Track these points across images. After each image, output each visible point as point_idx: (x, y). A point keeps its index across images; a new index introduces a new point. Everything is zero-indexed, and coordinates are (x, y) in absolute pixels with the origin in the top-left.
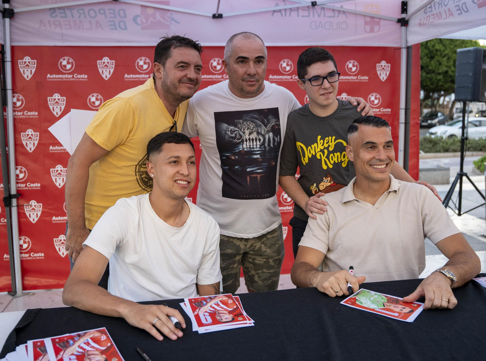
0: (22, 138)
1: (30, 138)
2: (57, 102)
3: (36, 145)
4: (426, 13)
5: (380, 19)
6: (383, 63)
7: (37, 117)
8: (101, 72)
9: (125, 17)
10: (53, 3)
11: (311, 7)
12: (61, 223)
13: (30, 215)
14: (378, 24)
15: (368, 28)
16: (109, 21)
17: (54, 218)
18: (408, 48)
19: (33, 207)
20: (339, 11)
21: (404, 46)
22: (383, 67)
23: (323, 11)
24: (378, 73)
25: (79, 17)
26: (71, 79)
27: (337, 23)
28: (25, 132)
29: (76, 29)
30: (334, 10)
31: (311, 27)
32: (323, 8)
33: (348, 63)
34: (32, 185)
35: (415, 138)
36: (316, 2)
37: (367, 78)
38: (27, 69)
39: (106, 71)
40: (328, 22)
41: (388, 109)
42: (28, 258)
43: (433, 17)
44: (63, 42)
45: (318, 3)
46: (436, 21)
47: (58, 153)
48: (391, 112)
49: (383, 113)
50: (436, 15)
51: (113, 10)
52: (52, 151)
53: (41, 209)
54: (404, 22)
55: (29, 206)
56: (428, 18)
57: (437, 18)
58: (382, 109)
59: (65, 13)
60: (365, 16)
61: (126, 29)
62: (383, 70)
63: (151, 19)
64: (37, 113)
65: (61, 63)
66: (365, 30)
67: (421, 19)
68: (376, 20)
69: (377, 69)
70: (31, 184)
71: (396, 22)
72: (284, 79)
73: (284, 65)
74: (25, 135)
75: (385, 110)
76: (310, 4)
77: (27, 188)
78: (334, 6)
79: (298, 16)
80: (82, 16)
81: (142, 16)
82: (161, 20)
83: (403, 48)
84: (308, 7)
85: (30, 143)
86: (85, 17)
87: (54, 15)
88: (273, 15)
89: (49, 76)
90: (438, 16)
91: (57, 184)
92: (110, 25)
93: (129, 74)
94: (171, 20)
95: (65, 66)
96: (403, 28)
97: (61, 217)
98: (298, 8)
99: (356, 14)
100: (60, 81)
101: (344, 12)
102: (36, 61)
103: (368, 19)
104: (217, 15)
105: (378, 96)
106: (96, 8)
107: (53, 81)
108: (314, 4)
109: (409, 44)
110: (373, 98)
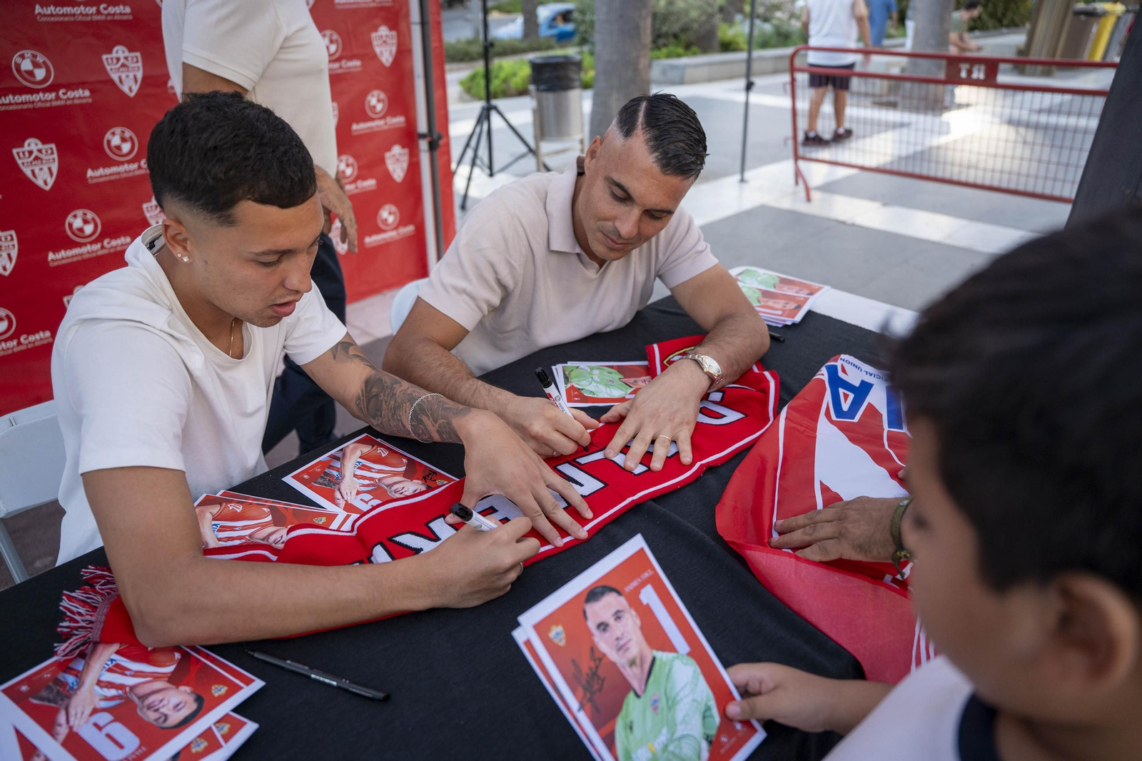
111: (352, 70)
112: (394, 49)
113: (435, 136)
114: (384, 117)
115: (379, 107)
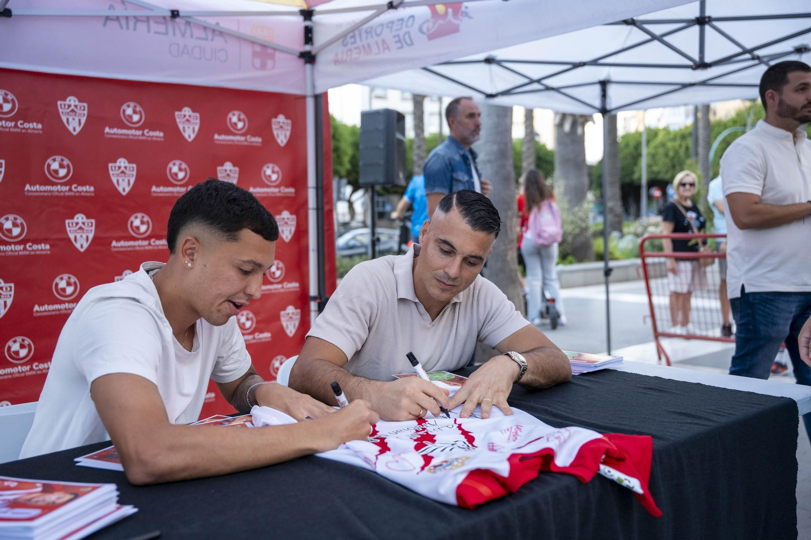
4: (345, 45)
5: (275, 49)
6: (281, 118)
11: (169, 19)
14: (272, 57)
15: (258, 62)
18: (316, 97)
20: (214, 31)
21: (309, 92)
22: (281, 124)
24: (275, 132)
27: (212, 49)
30: (205, 28)
31: (170, 52)
32: (188, 23)
33: (230, 115)
36: (178, 11)
37: (260, 140)
40: (198, 47)
41: (291, 189)
43: (358, 51)
45: (181, 14)
46: (362, 57)
48: (295, 192)
49: (284, 195)
50: (361, 48)
54: (309, 58)
56: (349, 53)
58: (282, 188)
60: (253, 43)
62: (281, 129)
66: (253, 65)
67: (337, 55)
68: (270, 51)
69: (273, 127)
71: (295, 58)
72: (130, 136)
73: (129, 111)
75: (286, 190)
76: (169, 14)
78: (205, 22)
79: (149, 31)
83: (308, 97)
84: (164, 18)
88: (105, 25)
90: (365, 49)
96: (308, 66)
98: (148, 19)
99: (239, 38)
101: (221, 33)
103: (258, 49)
104: (1, 10)
105: (276, 169)
108: (175, 14)
109: (319, 91)
110: (269, 172)
112: (293, 229)
113: (323, 299)
114: (281, 282)
115: (278, 273)
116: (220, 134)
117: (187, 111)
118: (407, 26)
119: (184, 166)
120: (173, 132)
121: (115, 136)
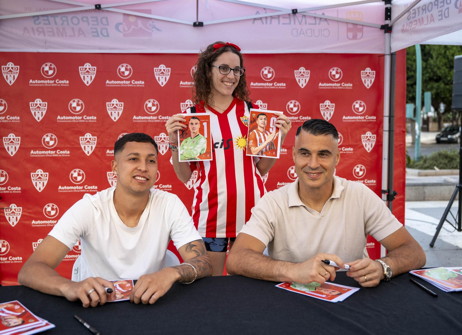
0: (4, 142)
1: (12, 142)
2: (38, 107)
3: (17, 149)
4: (408, 19)
5: (363, 25)
6: (368, 70)
7: (19, 121)
8: (82, 78)
9: (108, 24)
10: (37, 11)
11: (292, 14)
12: (40, 227)
13: (9, 218)
14: (361, 30)
16: (91, 28)
17: (33, 222)
18: (392, 55)
19: (13, 210)
20: (321, 18)
21: (387, 52)
22: (368, 74)
23: (304, 19)
24: (363, 80)
25: (62, 24)
26: (52, 85)
27: (319, 30)
28: (7, 136)
29: (59, 36)
30: (315, 18)
31: (292, 34)
32: (305, 16)
33: (331, 70)
34: (12, 189)
35: (402, 147)
36: (296, 10)
37: (351, 85)
38: (10, 75)
39: (88, 76)
40: (310, 29)
41: (373, 117)
42: (5, 262)
43: (416, 23)
44: (46, 48)
45: (298, 11)
46: (418, 27)
47: (38, 157)
48: (376, 119)
49: (368, 121)
50: (418, 21)
51: (96, 18)
52: (33, 156)
53: (21, 213)
54: (387, 29)
55: (9, 210)
56: (411, 24)
57: (419, 24)
58: (367, 116)
59: (48, 20)
60: (347, 23)
61: (108, 36)
62: (368, 77)
63: (133, 27)
64: (19, 118)
65: (43, 68)
66: (348, 37)
67: (404, 25)
68: (359, 27)
69: (362, 76)
70: (11, 187)
71: (379, 29)
72: (265, 87)
73: (266, 72)
74: (7, 139)
75: (370, 118)
76: (291, 12)
77: (8, 192)
78: (315, 13)
79: (279, 23)
80: (65, 23)
81: (124, 24)
82: (143, 27)
83: (386, 55)
84: (289, 14)
85: (12, 147)
86: (68, 24)
87: (37, 22)
88: (253, 23)
89: (31, 81)
90: (420, 21)
91: (38, 189)
92: (92, 32)
93: (110, 80)
94: (153, 28)
95: (47, 72)
96: (387, 34)
97: (40, 221)
98: (279, 16)
99: (338, 21)
100: (42, 86)
101: (326, 20)
102: (19, 67)
103: (350, 26)
104: (197, 23)
105: (363, 104)
106: (80, 16)
107: (35, 86)
108: (295, 12)
109: (393, 51)
110: (357, 106)
111: (347, 152)
112: (374, 144)
113: (392, 193)
114: (362, 179)
115: (361, 173)
116: (323, 83)
117: (302, 69)
118: (447, 4)
119: (297, 103)
120: (293, 83)
121: (256, 87)
